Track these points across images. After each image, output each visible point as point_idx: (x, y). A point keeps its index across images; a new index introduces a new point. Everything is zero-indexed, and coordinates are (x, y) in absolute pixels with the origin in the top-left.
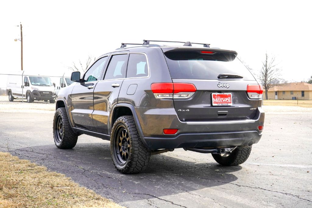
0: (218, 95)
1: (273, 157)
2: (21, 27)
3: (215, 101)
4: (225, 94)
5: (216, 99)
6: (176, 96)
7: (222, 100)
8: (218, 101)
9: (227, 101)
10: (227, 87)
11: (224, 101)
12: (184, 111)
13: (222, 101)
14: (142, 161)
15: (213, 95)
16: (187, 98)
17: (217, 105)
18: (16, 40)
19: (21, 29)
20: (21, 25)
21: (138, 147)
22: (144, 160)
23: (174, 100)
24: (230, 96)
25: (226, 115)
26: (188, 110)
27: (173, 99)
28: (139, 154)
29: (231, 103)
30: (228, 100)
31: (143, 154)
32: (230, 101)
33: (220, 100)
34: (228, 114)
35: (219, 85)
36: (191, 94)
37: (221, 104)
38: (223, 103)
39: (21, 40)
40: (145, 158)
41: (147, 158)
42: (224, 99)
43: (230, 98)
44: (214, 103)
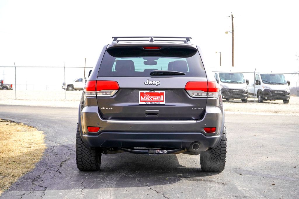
0: (147, 93)
1: (295, 167)
2: (233, 18)
3: (143, 99)
4: (156, 92)
5: (145, 97)
6: (100, 94)
7: (152, 98)
8: (147, 99)
9: (158, 99)
10: (156, 84)
11: (154, 99)
12: (107, 109)
13: (151, 100)
14: (87, 158)
15: (141, 93)
16: (110, 95)
17: (145, 104)
18: (227, 33)
19: (232, 20)
20: (232, 16)
21: (81, 144)
22: (89, 158)
23: (98, 98)
24: (162, 94)
25: (156, 114)
26: (112, 109)
27: (96, 97)
28: (83, 151)
29: (163, 101)
30: (160, 98)
31: (86, 151)
32: (163, 100)
33: (149, 99)
34: (159, 113)
35: (146, 82)
36: (114, 92)
37: (150, 102)
38: (153, 101)
39: (231, 31)
40: (90, 156)
41: (92, 156)
42: (154, 98)
43: (163, 96)
44: (141, 101)
